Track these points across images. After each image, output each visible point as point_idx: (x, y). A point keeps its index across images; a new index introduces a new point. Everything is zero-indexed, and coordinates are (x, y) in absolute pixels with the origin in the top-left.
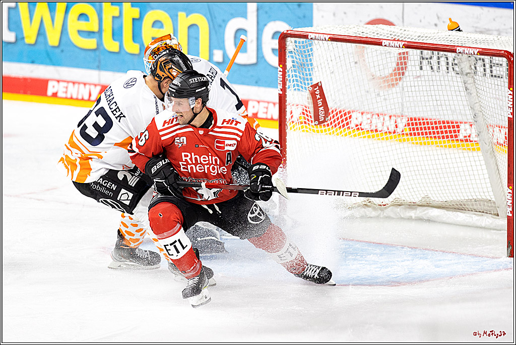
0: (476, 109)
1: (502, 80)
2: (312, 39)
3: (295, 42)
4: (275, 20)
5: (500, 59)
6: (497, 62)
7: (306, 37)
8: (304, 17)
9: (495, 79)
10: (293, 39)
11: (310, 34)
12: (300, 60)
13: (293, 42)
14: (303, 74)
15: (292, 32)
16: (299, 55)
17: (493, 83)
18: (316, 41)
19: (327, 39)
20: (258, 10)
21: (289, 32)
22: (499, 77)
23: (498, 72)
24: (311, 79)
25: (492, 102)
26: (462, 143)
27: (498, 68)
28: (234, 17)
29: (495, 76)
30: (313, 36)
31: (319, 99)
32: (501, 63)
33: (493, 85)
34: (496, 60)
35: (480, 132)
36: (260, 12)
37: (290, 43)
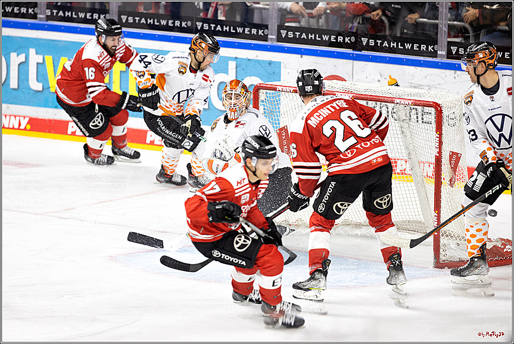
0: (410, 148)
1: (431, 125)
2: (279, 90)
3: (266, 93)
4: (250, 76)
5: (430, 108)
6: (427, 111)
7: (275, 89)
8: (274, 73)
9: (426, 124)
10: (265, 91)
11: (278, 87)
12: (270, 108)
13: (265, 93)
14: (272, 119)
15: (264, 85)
16: (269, 104)
17: (423, 128)
18: (283, 93)
19: (292, 91)
20: (236, 67)
21: (261, 85)
22: (428, 123)
23: (428, 120)
24: (279, 124)
25: (423, 143)
26: (399, 175)
27: (428, 116)
28: (218, 73)
29: (425, 122)
30: (280, 88)
31: (284, 139)
32: (430, 112)
33: (424, 130)
34: (427, 109)
35: (413, 167)
36: (239, 69)
37: (262, 94)
